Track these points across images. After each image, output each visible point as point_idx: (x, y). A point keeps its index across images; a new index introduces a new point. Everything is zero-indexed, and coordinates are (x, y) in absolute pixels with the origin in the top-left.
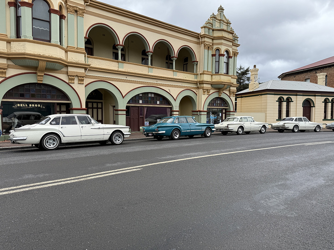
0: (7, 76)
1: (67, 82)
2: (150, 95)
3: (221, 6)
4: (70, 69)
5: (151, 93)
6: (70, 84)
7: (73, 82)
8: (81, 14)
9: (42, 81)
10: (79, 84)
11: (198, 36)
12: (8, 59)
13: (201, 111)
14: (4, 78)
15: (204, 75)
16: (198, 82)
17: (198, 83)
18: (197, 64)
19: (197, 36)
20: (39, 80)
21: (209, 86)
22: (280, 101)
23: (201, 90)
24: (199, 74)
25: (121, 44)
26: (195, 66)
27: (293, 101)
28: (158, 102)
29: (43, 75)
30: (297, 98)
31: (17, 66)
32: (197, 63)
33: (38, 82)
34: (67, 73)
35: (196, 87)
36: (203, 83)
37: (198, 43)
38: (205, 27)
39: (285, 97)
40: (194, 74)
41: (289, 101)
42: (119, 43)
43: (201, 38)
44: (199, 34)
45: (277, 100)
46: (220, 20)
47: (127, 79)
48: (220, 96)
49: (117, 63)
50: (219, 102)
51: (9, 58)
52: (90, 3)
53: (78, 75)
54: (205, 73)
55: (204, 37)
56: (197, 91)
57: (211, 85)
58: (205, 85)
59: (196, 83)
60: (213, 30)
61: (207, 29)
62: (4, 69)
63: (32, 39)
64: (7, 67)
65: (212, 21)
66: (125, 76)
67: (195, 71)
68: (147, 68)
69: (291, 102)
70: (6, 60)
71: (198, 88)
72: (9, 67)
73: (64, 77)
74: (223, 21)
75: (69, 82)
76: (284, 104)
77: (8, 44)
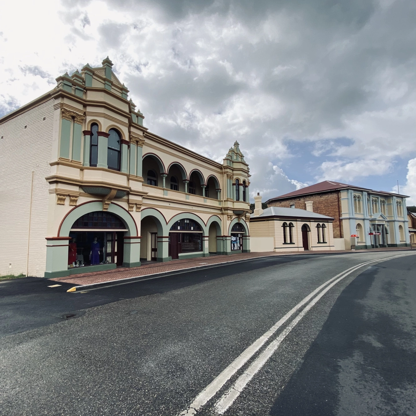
0: (78, 204)
1: (127, 209)
2: (186, 222)
3: (236, 141)
4: (131, 197)
5: (187, 219)
6: (130, 212)
7: (132, 210)
8: (141, 145)
9: (107, 209)
10: (136, 211)
11: (222, 167)
12: (81, 187)
13: (226, 236)
14: (74, 207)
15: (228, 202)
16: (223, 208)
17: (223, 210)
18: (220, 192)
19: (220, 167)
20: (105, 209)
21: (231, 212)
22: (284, 226)
23: (225, 216)
24: (223, 201)
25: (166, 173)
26: (219, 194)
27: (294, 227)
28: (192, 228)
29: (110, 203)
30: (297, 223)
31: (86, 194)
32: (220, 190)
33: (104, 210)
34: (128, 201)
35: (221, 213)
36: (227, 210)
37: (222, 173)
38: (227, 159)
39: (288, 223)
40: (219, 201)
41: (291, 226)
42: (164, 172)
43: (224, 168)
44: (222, 165)
45: (282, 225)
46: (237, 154)
47: (170, 206)
48: (240, 221)
49: (163, 191)
50: (237, 228)
51: (81, 185)
52: (146, 135)
53: (137, 203)
54: (229, 200)
55: (227, 168)
56: (221, 217)
57: (233, 211)
58: (229, 212)
59: (221, 209)
60: (233, 162)
61: (229, 161)
62: (76, 197)
63: (106, 168)
64: (78, 195)
65: (231, 154)
66: (168, 203)
67: (219, 198)
68: (185, 195)
69: (292, 227)
70: (78, 187)
71: (223, 214)
72: (81, 195)
73: (125, 205)
74: (239, 154)
75: (130, 210)
76: (288, 229)
77: (81, 172)
